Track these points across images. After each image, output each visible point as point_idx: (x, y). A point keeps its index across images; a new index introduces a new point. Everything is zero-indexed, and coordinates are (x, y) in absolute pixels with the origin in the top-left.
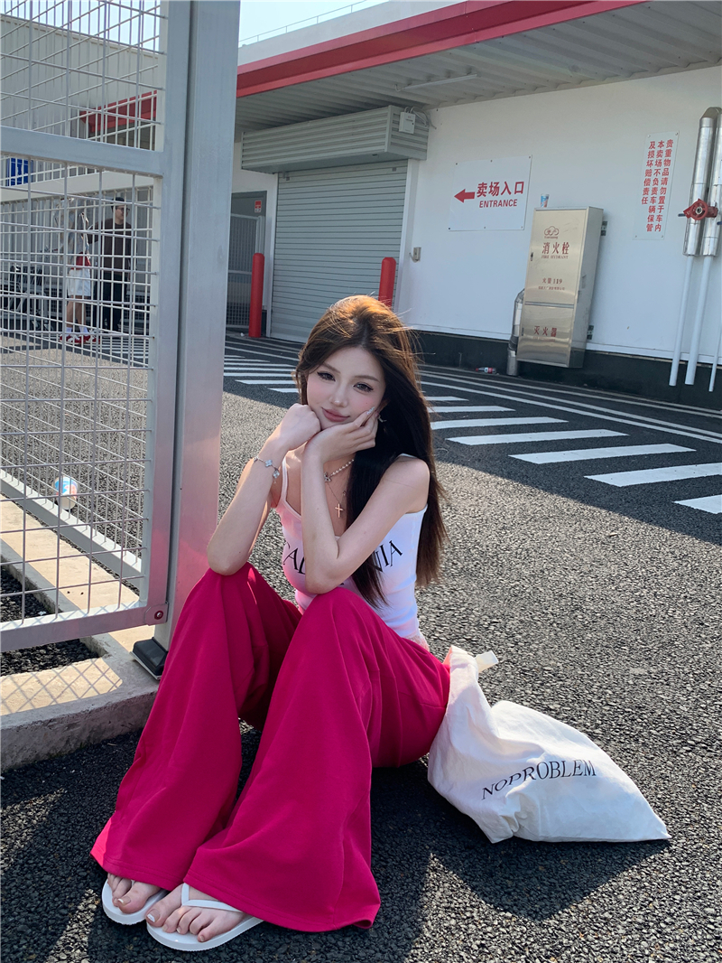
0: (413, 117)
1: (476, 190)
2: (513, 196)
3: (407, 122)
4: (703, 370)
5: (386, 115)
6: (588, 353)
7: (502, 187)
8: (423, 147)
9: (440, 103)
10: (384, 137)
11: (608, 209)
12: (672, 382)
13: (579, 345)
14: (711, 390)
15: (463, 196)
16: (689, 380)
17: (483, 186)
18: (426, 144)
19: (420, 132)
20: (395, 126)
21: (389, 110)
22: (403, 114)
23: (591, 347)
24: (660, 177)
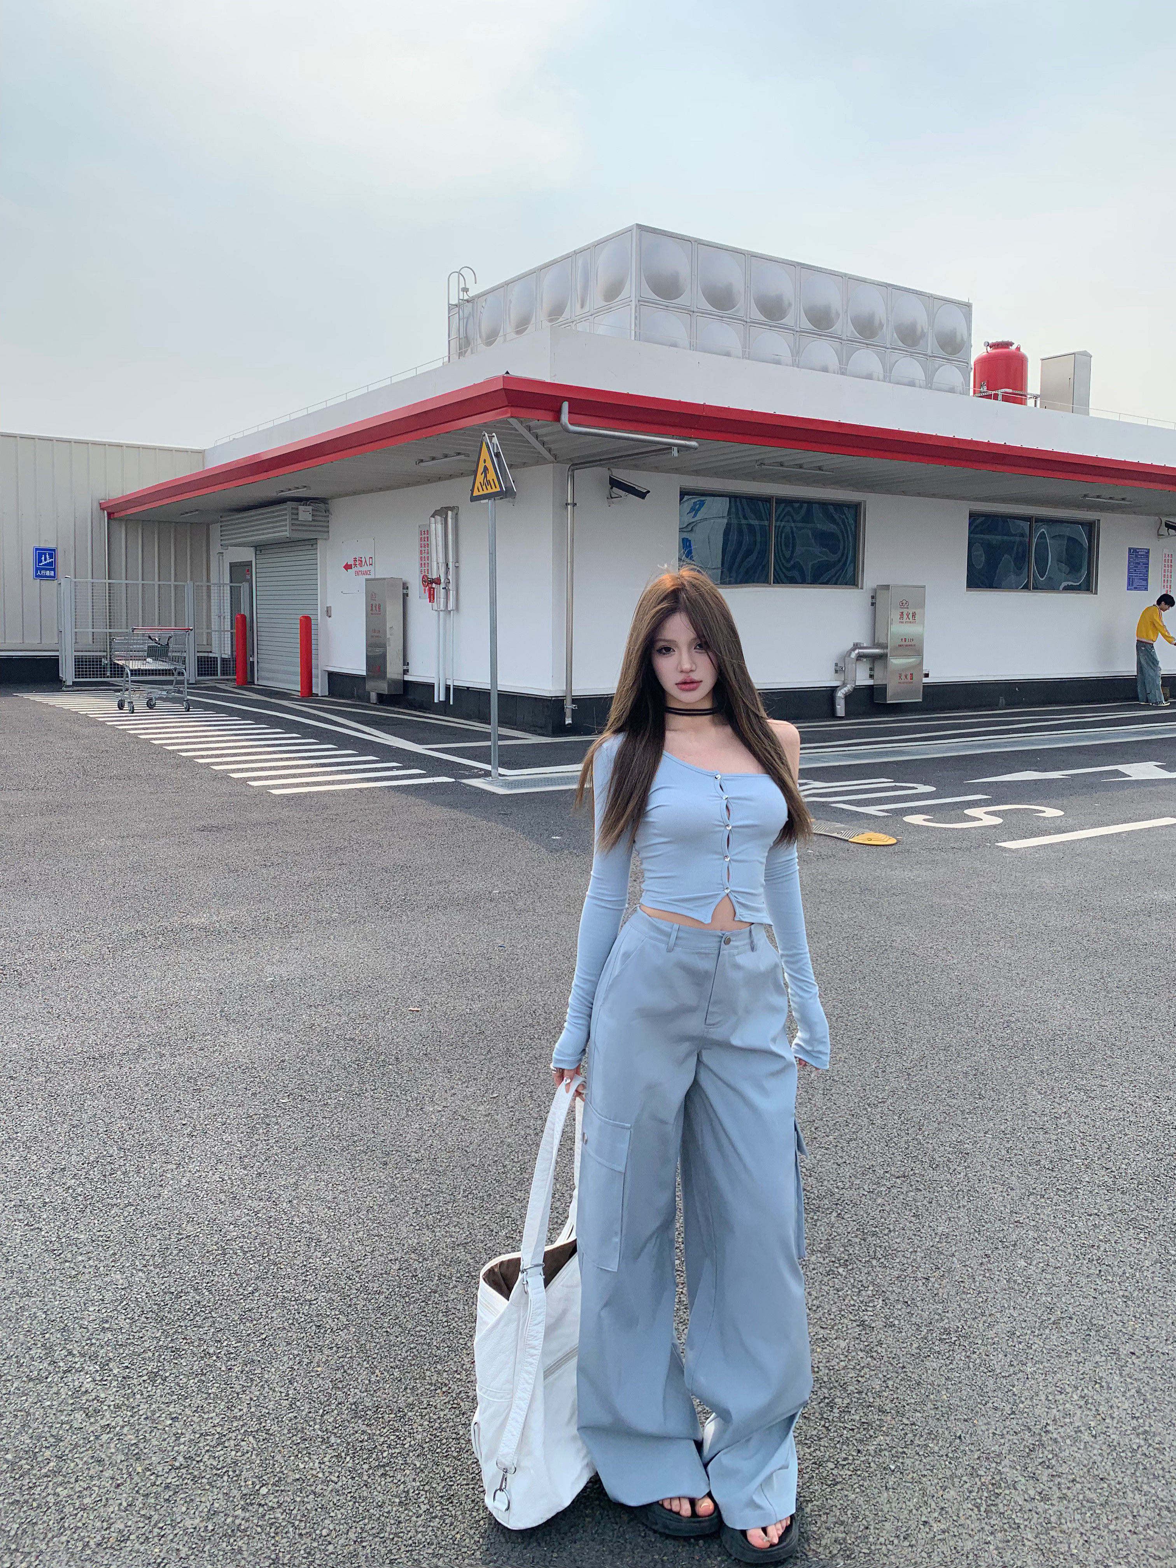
0: (310, 508)
1: (352, 563)
2: (369, 568)
3: (305, 513)
4: (448, 688)
5: (285, 509)
6: (406, 683)
7: (363, 560)
8: (326, 529)
9: (333, 497)
10: (286, 525)
11: (405, 579)
12: (436, 701)
13: (400, 677)
14: (451, 703)
15: (348, 567)
16: (442, 698)
17: (355, 560)
18: (328, 527)
19: (316, 518)
20: (295, 517)
21: (290, 504)
22: (300, 507)
23: (407, 678)
24: (426, 555)
